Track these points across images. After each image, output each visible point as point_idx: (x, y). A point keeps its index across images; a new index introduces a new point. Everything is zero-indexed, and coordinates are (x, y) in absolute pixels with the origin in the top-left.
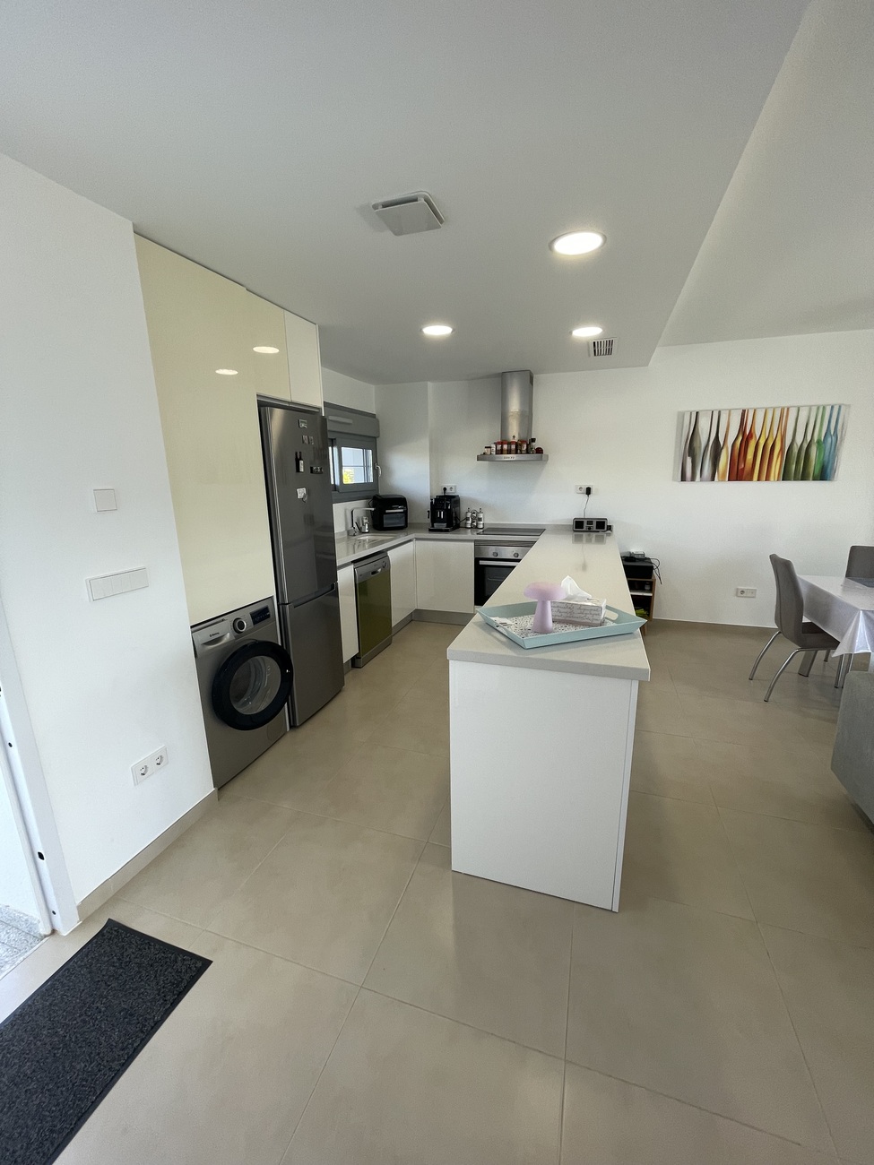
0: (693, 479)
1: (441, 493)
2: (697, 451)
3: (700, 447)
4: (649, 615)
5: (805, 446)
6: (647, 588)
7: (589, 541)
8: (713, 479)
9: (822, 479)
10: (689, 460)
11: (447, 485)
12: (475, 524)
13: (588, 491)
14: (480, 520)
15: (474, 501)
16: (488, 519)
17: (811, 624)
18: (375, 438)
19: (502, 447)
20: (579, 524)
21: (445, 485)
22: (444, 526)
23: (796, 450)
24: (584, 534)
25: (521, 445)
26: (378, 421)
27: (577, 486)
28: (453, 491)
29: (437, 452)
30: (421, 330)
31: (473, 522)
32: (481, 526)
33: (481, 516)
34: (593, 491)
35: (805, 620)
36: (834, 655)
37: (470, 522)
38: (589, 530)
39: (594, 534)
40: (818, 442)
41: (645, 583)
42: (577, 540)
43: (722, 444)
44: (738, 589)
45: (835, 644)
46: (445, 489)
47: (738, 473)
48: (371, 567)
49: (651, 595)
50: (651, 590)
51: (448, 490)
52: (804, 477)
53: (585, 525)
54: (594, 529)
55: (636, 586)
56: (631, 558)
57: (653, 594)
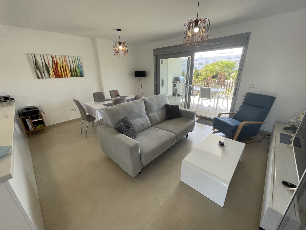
0: (42, 78)
2: (40, 68)
3: (40, 67)
4: (44, 126)
5: (74, 67)
6: (40, 117)
8: (50, 78)
9: (82, 77)
10: (38, 71)
17: (89, 115)
23: (72, 69)
35: (87, 114)
36: (96, 122)
38: (1, 101)
40: (77, 66)
41: (38, 116)
43: (48, 66)
44: (71, 109)
45: (95, 119)
47: (58, 75)
49: (42, 119)
50: (41, 118)
52: (77, 76)
54: (4, 101)
55: (35, 118)
56: (28, 109)
57: (43, 119)
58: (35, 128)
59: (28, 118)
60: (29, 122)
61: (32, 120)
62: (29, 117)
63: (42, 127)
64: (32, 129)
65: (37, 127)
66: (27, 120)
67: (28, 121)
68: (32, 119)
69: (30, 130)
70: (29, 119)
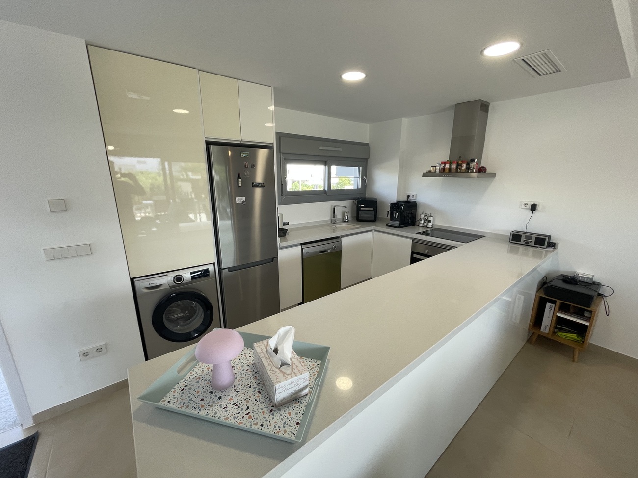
1: (405, 199)
4: (582, 342)
6: (587, 314)
7: (526, 255)
11: (410, 193)
12: (426, 224)
13: (534, 208)
14: (430, 221)
15: (429, 207)
16: (438, 222)
18: (367, 159)
19: (445, 166)
20: (516, 237)
21: (409, 193)
22: (397, 223)
24: (521, 247)
25: (461, 165)
26: (370, 147)
27: (522, 202)
28: (414, 198)
29: (405, 170)
30: (340, 77)
31: (424, 222)
32: (430, 226)
33: (431, 218)
34: (539, 208)
37: (422, 222)
38: (527, 244)
39: (531, 249)
41: (584, 310)
42: (511, 251)
46: (409, 196)
48: (321, 248)
49: (588, 324)
50: (589, 320)
51: (411, 197)
53: (523, 239)
54: (533, 244)
55: (572, 310)
56: (571, 279)
57: (591, 325)
58: (554, 333)
59: (554, 302)
60: (552, 311)
61: (560, 313)
62: (558, 302)
63: (576, 341)
64: (547, 331)
65: (560, 334)
66: (548, 305)
67: (551, 308)
68: (564, 308)
69: (542, 329)
70: (553, 305)
